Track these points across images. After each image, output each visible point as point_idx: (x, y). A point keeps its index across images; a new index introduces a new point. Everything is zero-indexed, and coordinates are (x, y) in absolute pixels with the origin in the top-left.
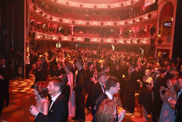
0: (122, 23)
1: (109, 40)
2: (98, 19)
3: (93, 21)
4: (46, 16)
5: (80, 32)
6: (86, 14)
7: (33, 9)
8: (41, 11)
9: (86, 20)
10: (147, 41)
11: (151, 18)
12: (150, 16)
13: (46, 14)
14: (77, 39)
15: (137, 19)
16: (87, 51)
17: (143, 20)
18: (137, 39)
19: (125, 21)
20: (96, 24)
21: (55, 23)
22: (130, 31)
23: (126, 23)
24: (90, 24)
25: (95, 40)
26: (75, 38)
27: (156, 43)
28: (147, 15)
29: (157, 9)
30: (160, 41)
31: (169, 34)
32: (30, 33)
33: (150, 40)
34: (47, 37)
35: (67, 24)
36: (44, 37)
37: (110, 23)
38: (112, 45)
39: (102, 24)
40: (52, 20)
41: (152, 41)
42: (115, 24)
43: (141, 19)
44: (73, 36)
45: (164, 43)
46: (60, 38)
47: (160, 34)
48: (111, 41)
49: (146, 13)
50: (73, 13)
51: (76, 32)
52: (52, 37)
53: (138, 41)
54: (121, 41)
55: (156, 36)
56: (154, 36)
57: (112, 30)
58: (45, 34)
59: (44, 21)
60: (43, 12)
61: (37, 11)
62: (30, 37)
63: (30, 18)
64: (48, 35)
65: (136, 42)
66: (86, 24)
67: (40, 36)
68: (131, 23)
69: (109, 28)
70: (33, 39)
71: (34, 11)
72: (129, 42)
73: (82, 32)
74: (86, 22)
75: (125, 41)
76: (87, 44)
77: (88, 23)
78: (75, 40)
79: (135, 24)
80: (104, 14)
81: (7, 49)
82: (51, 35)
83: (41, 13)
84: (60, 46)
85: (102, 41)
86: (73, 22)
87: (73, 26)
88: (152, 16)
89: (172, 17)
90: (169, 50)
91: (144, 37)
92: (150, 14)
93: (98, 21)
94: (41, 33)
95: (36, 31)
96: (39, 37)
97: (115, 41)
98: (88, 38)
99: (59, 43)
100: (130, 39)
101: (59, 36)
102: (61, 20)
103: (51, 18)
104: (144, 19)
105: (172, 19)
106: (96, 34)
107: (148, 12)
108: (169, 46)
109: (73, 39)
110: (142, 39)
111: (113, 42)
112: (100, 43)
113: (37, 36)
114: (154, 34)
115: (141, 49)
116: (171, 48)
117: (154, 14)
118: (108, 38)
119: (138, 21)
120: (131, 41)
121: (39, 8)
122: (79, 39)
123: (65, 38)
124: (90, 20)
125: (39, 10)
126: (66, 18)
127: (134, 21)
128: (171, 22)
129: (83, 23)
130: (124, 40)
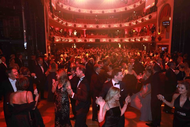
0: (126, 25)
1: (116, 40)
2: (106, 22)
3: (102, 24)
4: (62, 23)
5: (91, 35)
6: (96, 19)
7: (51, 17)
8: (58, 19)
9: (96, 24)
10: (148, 39)
11: (152, 19)
12: (150, 17)
13: (62, 21)
14: (89, 40)
15: (139, 20)
16: (98, 49)
17: (144, 21)
18: (140, 38)
19: (129, 23)
20: (104, 27)
21: (70, 28)
22: (134, 31)
23: (130, 24)
24: (99, 27)
25: (104, 40)
26: (87, 39)
27: (157, 40)
28: (148, 16)
29: (157, 11)
30: (160, 39)
31: (168, 31)
32: (50, 37)
33: (151, 38)
34: (64, 40)
35: (80, 28)
36: (61, 40)
37: (116, 26)
38: (119, 44)
39: (109, 26)
40: (68, 25)
41: (153, 38)
42: (121, 25)
43: (142, 20)
44: (86, 38)
45: (163, 40)
46: (75, 40)
47: (159, 32)
48: (118, 40)
49: (147, 15)
50: (85, 19)
51: (88, 34)
52: (68, 40)
53: (141, 39)
54: (126, 40)
55: (157, 34)
56: (154, 34)
57: (118, 31)
58: (62, 38)
59: (61, 26)
60: (60, 19)
61: (55, 19)
62: (50, 41)
63: (49, 25)
64: (65, 38)
65: (139, 40)
66: (96, 27)
67: (59, 39)
68: (135, 24)
69: (116, 29)
70: (53, 42)
71: (52, 19)
72: (133, 41)
73: (93, 35)
74: (96, 26)
75: (130, 40)
76: (97, 44)
77: (97, 27)
78: (87, 41)
79: (138, 25)
80: (111, 18)
81: (33, 52)
82: (67, 38)
83: (58, 20)
84: (75, 47)
85: (110, 40)
86: (85, 26)
87: (85, 30)
88: (152, 17)
89: (170, 16)
90: (168, 45)
91: (146, 35)
92: (150, 15)
93: (106, 24)
94: (59, 37)
95: (55, 35)
96: (57, 41)
97: (121, 40)
98: (98, 39)
99: (74, 44)
100: (134, 38)
101: (75, 39)
102: (75, 25)
103: (67, 24)
104: (146, 20)
105: (170, 18)
106: (104, 35)
107: (149, 14)
108: (168, 42)
109: (85, 41)
110: (145, 37)
111: (120, 41)
112: (108, 43)
113: (56, 39)
114: (154, 32)
115: (144, 45)
116: (169, 44)
117: (154, 15)
118: (115, 38)
119: (140, 22)
120: (135, 40)
121: (56, 17)
122: (91, 40)
123: (80, 40)
124: (99, 24)
125: (57, 18)
126: (79, 23)
127: (137, 22)
128: (169, 21)
129: (93, 26)
130: (128, 38)
